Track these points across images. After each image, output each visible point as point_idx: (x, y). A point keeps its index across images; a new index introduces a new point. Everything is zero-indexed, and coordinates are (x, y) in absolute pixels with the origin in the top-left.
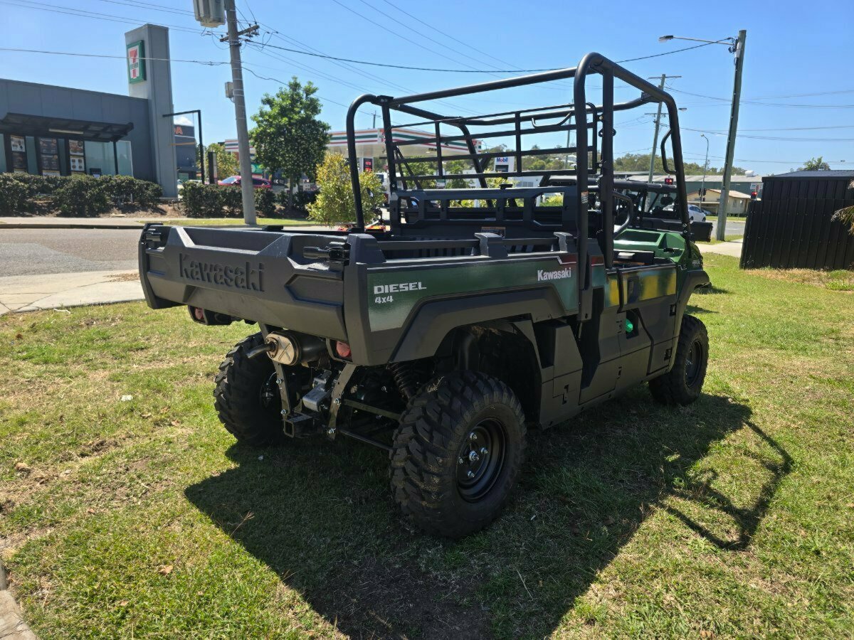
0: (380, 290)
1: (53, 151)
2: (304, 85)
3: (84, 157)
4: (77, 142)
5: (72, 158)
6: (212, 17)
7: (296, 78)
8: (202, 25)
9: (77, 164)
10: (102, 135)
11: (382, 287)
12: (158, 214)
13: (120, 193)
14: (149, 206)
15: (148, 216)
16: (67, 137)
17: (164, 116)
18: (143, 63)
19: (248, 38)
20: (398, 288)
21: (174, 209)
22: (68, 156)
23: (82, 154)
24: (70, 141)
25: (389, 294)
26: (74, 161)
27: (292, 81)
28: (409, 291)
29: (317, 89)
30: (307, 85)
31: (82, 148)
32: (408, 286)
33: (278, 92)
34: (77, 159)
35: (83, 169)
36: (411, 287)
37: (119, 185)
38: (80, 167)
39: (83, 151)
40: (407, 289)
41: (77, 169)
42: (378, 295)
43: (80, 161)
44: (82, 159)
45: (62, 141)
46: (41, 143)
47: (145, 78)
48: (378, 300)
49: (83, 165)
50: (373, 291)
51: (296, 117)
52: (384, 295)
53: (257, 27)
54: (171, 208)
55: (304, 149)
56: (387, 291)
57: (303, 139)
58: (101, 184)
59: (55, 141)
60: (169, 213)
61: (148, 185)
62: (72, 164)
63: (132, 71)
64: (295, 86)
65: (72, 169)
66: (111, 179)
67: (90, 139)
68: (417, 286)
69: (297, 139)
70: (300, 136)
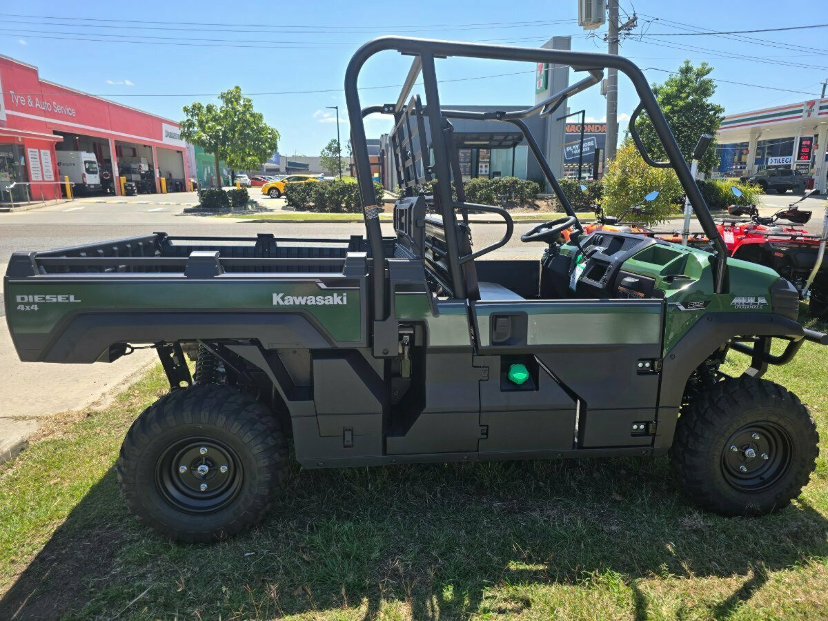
0: (23, 299)
1: (468, 160)
2: (696, 66)
3: (490, 162)
4: (485, 150)
5: (480, 165)
6: (592, 20)
7: (688, 62)
8: (585, 29)
9: (484, 169)
10: (504, 143)
11: (26, 297)
12: (532, 210)
13: (505, 192)
14: (527, 202)
15: (522, 211)
16: (479, 147)
17: (558, 120)
18: (547, 72)
19: (627, 32)
20: (44, 299)
21: (548, 205)
22: (478, 162)
23: (488, 160)
24: (481, 150)
25: (34, 303)
26: (482, 167)
27: (683, 66)
28: (57, 303)
29: (711, 69)
30: (700, 67)
31: (489, 155)
32: (57, 297)
33: (667, 79)
34: (484, 165)
35: (488, 173)
36: (60, 299)
37: (505, 186)
38: (486, 171)
39: (490, 158)
40: (55, 300)
41: (483, 173)
42: (21, 303)
43: (486, 166)
44: (488, 164)
45: (475, 150)
46: (460, 154)
47: (546, 88)
48: (21, 308)
49: (488, 169)
50: (15, 299)
51: (681, 103)
52: (29, 304)
53: (635, 19)
54: (546, 203)
55: (685, 137)
56: (31, 300)
57: (685, 126)
58: (492, 184)
59: (470, 151)
60: (542, 208)
61: (528, 184)
62: (480, 169)
63: (538, 82)
64: (686, 71)
65: (480, 173)
66: (500, 181)
67: (495, 147)
68: (68, 299)
69: (678, 127)
70: (682, 123)
